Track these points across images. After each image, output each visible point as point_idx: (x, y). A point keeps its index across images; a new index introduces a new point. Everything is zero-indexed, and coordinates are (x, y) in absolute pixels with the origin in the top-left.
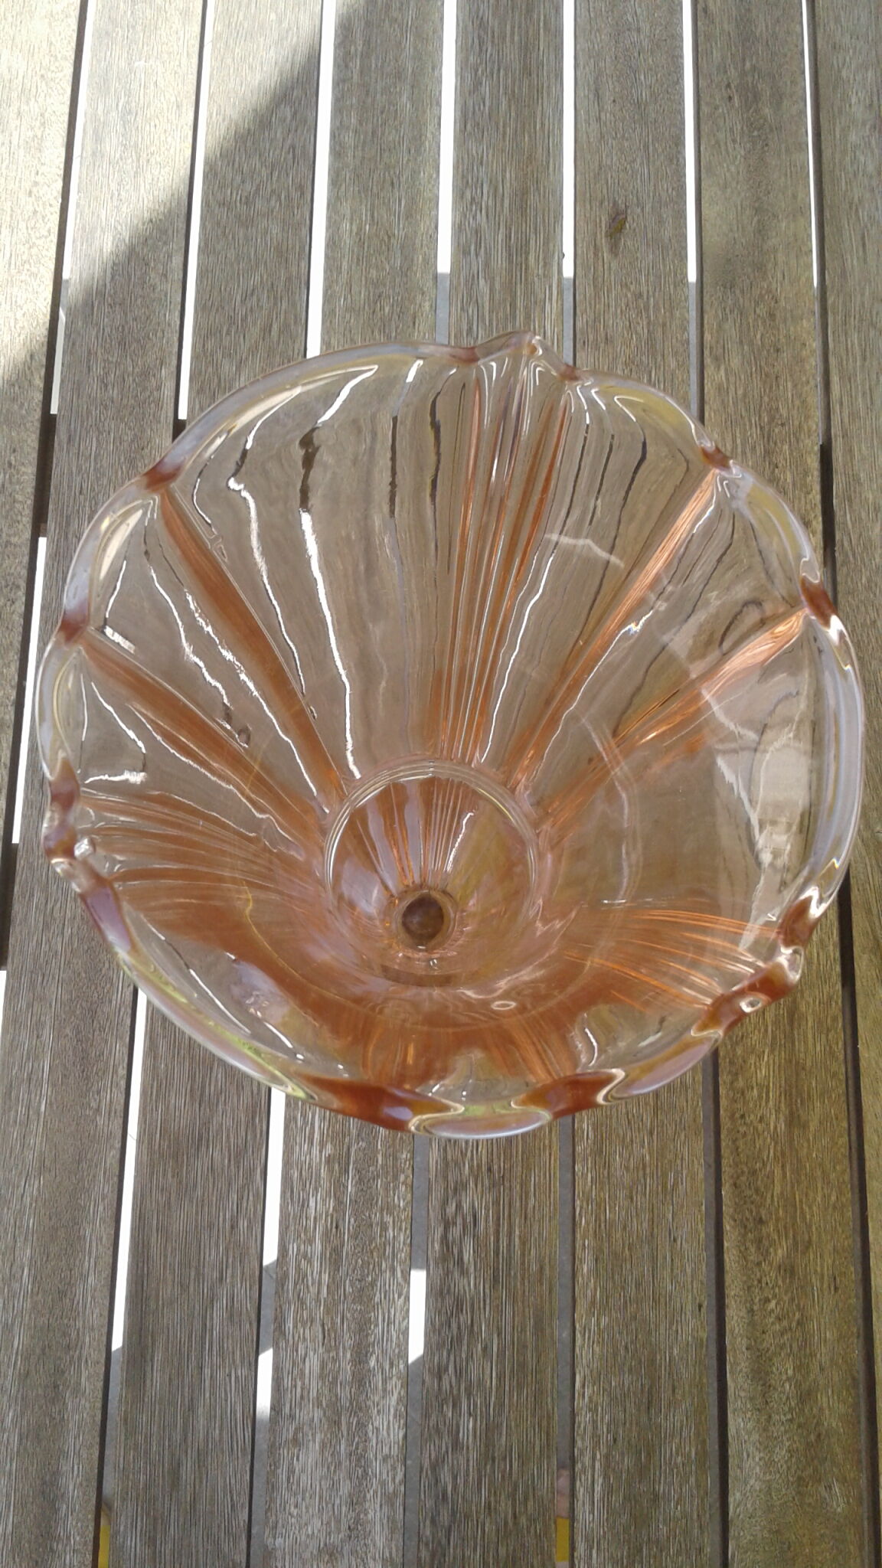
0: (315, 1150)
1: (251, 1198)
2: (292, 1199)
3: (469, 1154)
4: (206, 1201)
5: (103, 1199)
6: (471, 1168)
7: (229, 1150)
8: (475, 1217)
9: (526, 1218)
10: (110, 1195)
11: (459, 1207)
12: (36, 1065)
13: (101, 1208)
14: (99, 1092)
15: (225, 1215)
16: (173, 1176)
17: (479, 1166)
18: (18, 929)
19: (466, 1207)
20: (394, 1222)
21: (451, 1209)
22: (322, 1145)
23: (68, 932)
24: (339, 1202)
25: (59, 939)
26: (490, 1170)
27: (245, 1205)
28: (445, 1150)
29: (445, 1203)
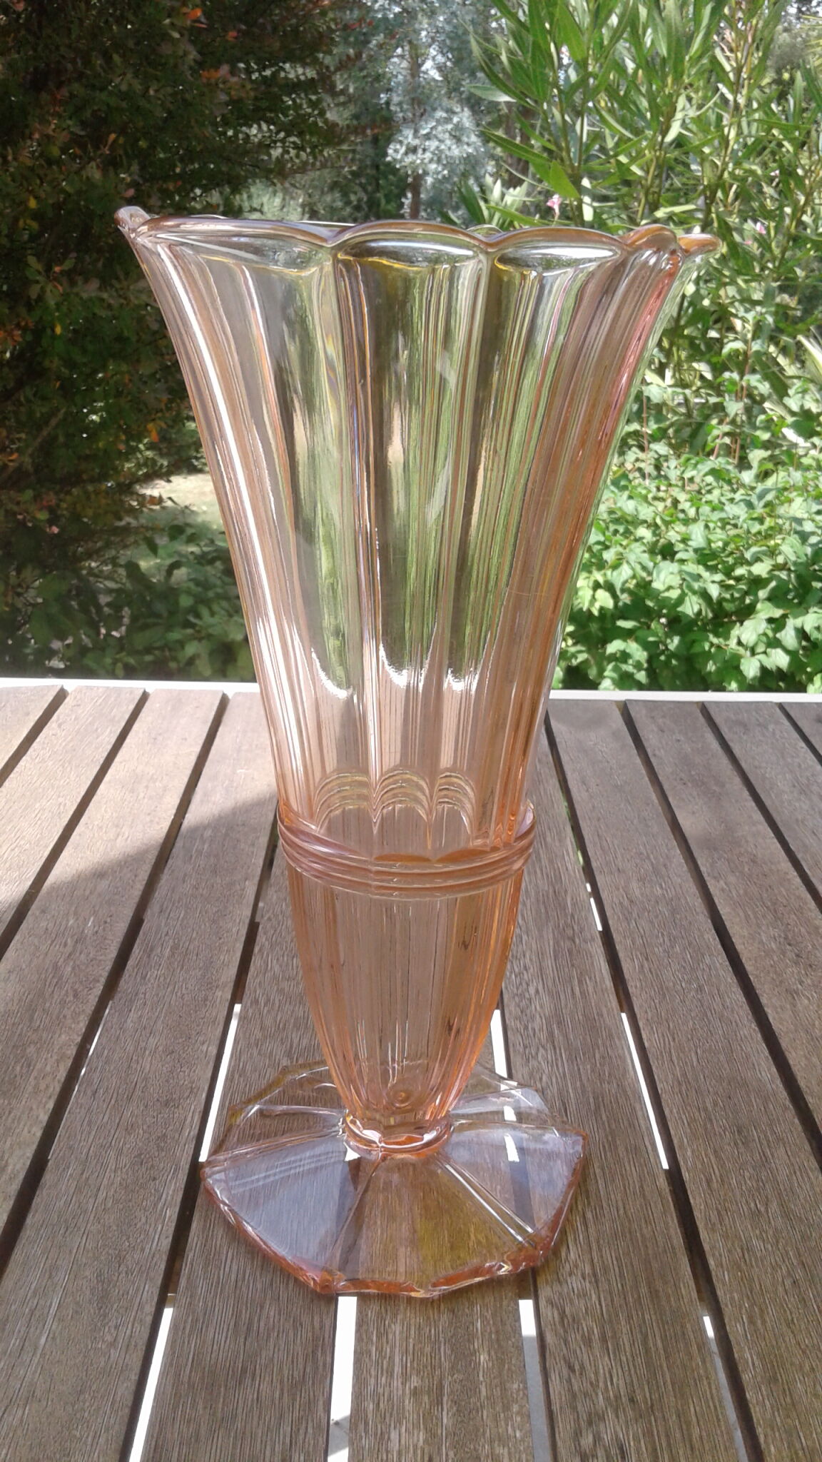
0: (397, 1383)
1: (310, 1430)
2: (366, 1432)
3: (601, 1384)
4: (248, 1434)
5: (107, 1430)
6: (607, 1399)
7: (282, 1382)
8: (621, 1448)
9: (692, 1449)
10: (117, 1427)
11: (597, 1439)
12: (42, 1302)
13: (102, 1440)
14: (117, 1327)
15: (273, 1450)
16: (205, 1408)
17: (618, 1397)
18: (45, 1192)
19: (607, 1438)
20: (509, 1453)
21: (587, 1441)
22: (405, 1378)
23: (101, 1196)
24: (432, 1434)
25: (91, 1201)
26: (632, 1400)
27: (301, 1437)
28: (569, 1381)
29: (577, 1434)
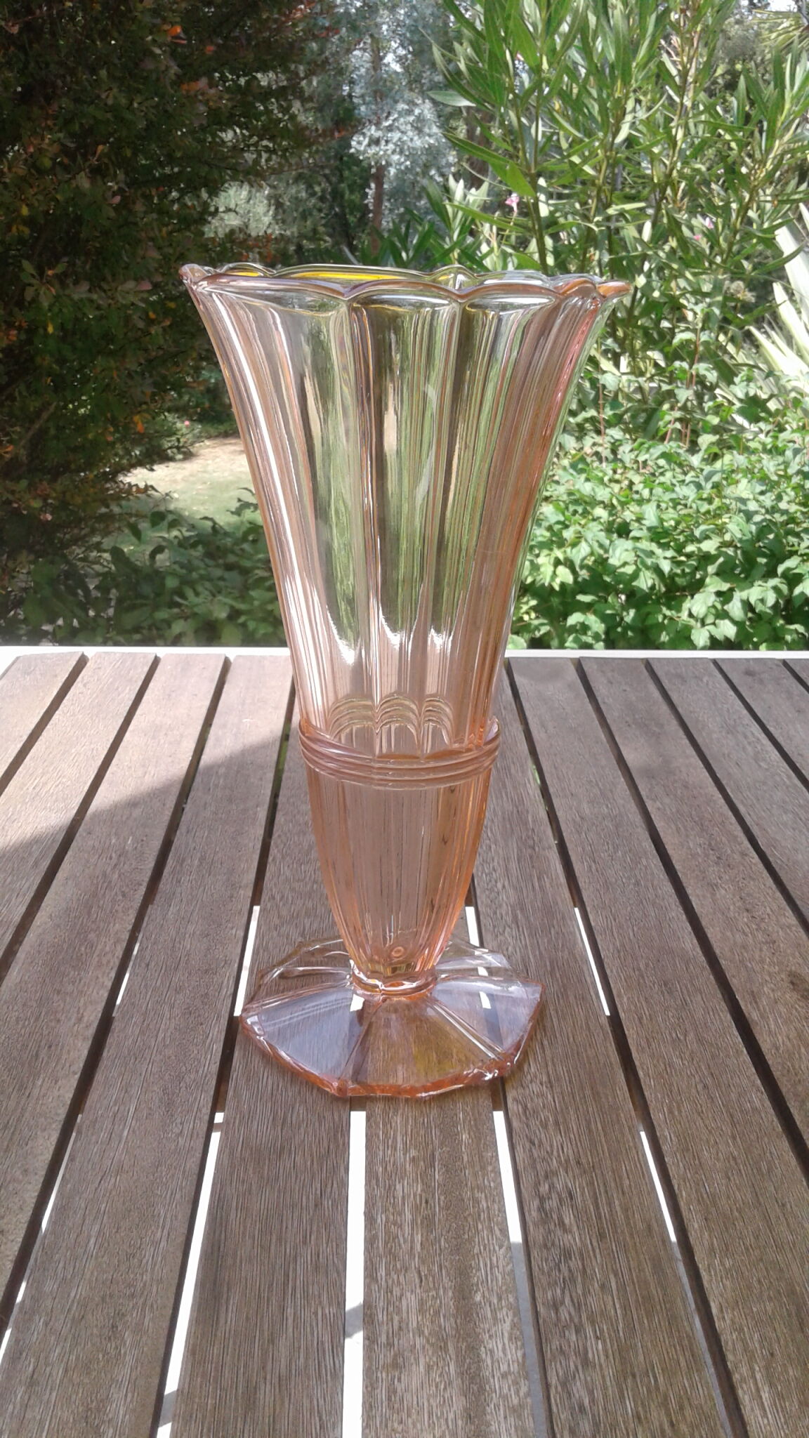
0: (400, 1154)
1: (335, 1185)
2: (378, 1186)
3: (555, 1153)
4: (288, 1189)
5: (181, 1189)
6: (560, 1162)
7: (311, 1155)
8: (570, 1194)
9: (623, 1193)
10: (188, 1188)
11: (552, 1187)
12: (122, 1108)
13: (178, 1196)
14: (182, 1123)
15: (308, 1198)
16: (254, 1173)
17: (567, 1161)
18: (115, 1035)
19: (559, 1187)
20: (486, 1197)
21: (544, 1188)
22: (406, 1151)
23: (161, 1036)
24: (427, 1187)
25: (153, 1040)
26: (578, 1163)
27: (329, 1190)
28: (530, 1150)
29: (537, 1184)
